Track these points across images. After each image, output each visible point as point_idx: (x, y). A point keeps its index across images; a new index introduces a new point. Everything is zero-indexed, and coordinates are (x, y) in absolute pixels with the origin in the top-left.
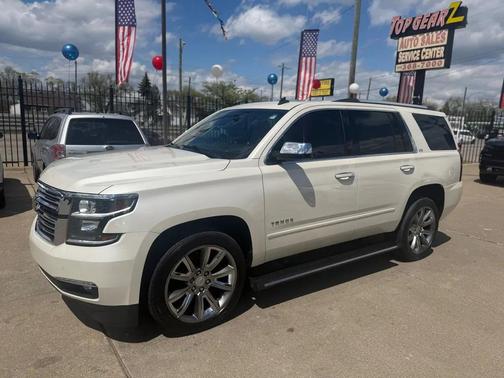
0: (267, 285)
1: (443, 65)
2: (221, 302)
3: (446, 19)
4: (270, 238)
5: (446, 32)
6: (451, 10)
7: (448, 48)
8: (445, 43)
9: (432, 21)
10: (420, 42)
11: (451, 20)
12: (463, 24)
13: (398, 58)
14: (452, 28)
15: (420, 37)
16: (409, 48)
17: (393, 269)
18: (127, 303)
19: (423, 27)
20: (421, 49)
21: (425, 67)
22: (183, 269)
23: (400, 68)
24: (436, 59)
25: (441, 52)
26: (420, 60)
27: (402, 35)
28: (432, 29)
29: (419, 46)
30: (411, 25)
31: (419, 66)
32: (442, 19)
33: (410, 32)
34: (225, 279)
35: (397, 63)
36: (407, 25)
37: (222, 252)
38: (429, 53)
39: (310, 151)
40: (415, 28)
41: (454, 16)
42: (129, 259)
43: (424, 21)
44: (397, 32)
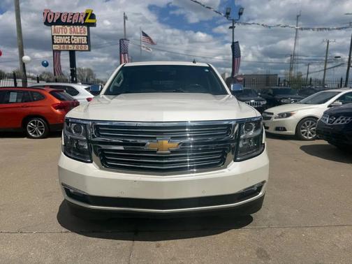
1: (87, 49)
3: (85, 19)
5: (85, 28)
6: (87, 14)
7: (89, 38)
8: (86, 34)
9: (75, 19)
10: (69, 31)
11: (88, 21)
12: (94, 25)
13: (53, 40)
14: (89, 26)
15: (68, 28)
16: (61, 34)
19: (69, 21)
20: (71, 36)
21: (75, 49)
23: (56, 47)
24: (82, 44)
25: (84, 40)
26: (71, 44)
27: (53, 24)
28: (76, 24)
29: (68, 34)
30: (60, 17)
31: (71, 48)
32: (81, 19)
33: (59, 22)
35: (53, 43)
36: (56, 18)
38: (77, 40)
40: (63, 20)
41: (90, 18)
43: (70, 17)
44: (50, 21)
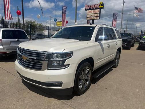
0: (96, 77)
1: (99, 18)
5: (99, 10)
6: (100, 4)
8: (99, 13)
9: (96, 7)
10: (93, 12)
11: (100, 7)
12: (102, 8)
13: (87, 16)
15: (92, 11)
16: (90, 13)
17: (113, 70)
18: (71, 87)
19: (93, 8)
21: (94, 19)
22: (81, 74)
23: (88, 19)
24: (97, 17)
25: (98, 15)
26: (93, 17)
27: (88, 10)
28: (96, 9)
29: (92, 13)
30: (90, 7)
31: (93, 18)
32: (98, 6)
33: (90, 9)
35: (87, 17)
36: (89, 7)
38: (95, 15)
40: (91, 8)
43: (94, 6)
44: (87, 9)
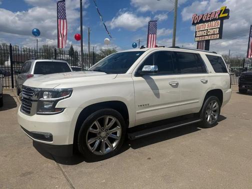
0: (136, 137)
1: (218, 37)
2: (114, 145)
3: (219, 15)
4: (138, 113)
5: (219, 21)
6: (221, 11)
7: (221, 29)
8: (219, 26)
9: (212, 16)
10: (207, 26)
11: (221, 16)
12: (227, 17)
13: (196, 34)
14: (222, 19)
15: (206, 24)
16: (201, 30)
17: (198, 131)
18: (67, 144)
19: (208, 19)
20: (207, 30)
21: (209, 38)
22: (95, 127)
23: (197, 39)
24: (214, 34)
25: (217, 31)
26: (207, 35)
27: (198, 23)
28: (213, 20)
29: (206, 28)
30: (202, 18)
31: (207, 38)
32: (217, 15)
33: (201, 21)
34: (116, 133)
35: (196, 37)
36: (200, 18)
37: (114, 120)
38: (212, 32)
39: (157, 69)
40: (204, 20)
41: (223, 13)
42: (68, 120)
43: (209, 16)
44: (195, 22)
